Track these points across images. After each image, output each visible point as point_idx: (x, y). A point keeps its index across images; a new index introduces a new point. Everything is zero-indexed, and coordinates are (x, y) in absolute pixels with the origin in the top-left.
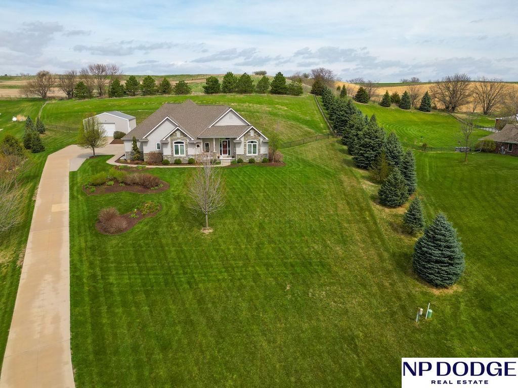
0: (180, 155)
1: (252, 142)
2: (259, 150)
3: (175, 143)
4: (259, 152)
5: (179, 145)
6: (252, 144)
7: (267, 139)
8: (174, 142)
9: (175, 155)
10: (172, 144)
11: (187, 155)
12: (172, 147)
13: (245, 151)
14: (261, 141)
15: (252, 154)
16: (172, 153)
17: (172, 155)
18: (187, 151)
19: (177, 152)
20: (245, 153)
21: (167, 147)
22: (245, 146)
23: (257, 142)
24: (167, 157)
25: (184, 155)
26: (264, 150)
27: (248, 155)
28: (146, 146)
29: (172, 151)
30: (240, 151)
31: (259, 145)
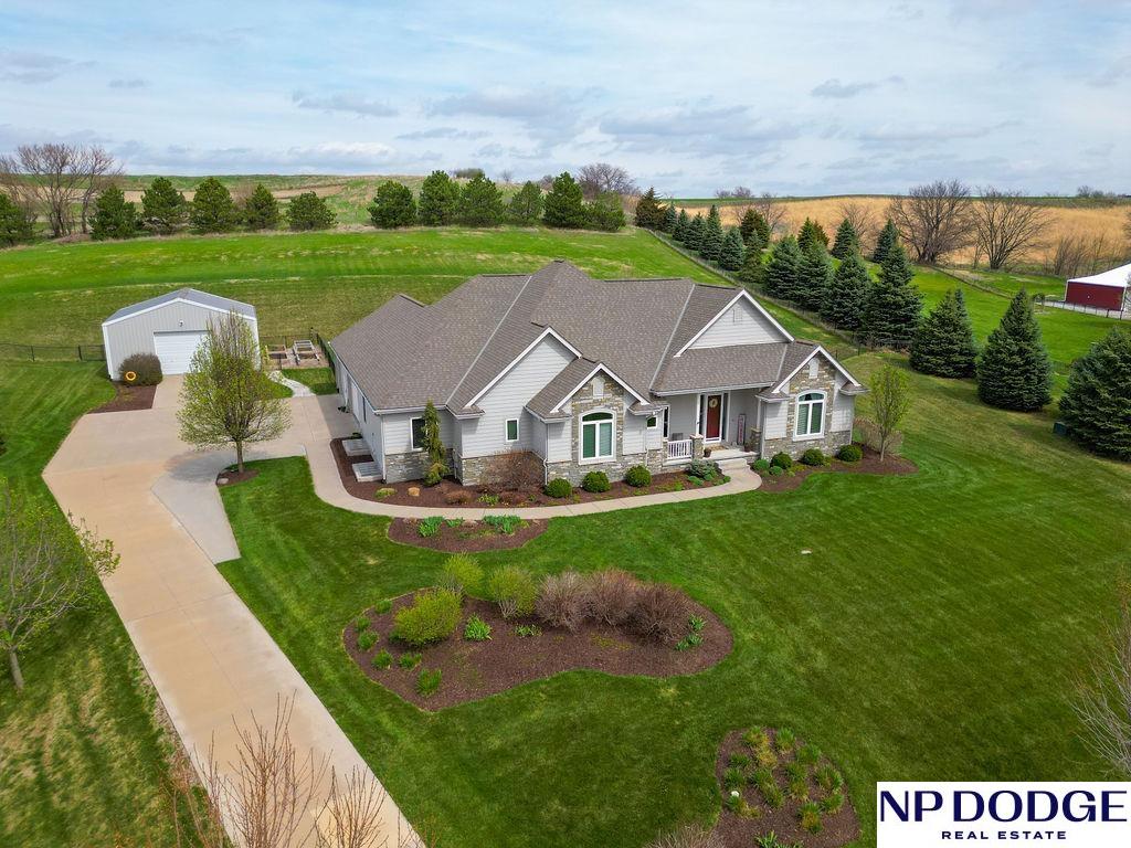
0: (598, 458)
1: (808, 397)
2: (829, 418)
3: (585, 419)
4: (828, 425)
5: (597, 423)
6: (811, 403)
7: (856, 384)
8: (581, 416)
9: (583, 461)
10: (575, 422)
11: (620, 456)
12: (575, 434)
13: (789, 427)
14: (836, 391)
15: (809, 435)
16: (575, 455)
17: (575, 461)
18: (619, 444)
19: (590, 452)
20: (789, 433)
21: (558, 436)
22: (791, 410)
23: (825, 394)
24: (559, 470)
25: (611, 458)
26: (840, 420)
27: (796, 437)
28: (473, 431)
29: (575, 446)
30: (775, 428)
31: (830, 404)
